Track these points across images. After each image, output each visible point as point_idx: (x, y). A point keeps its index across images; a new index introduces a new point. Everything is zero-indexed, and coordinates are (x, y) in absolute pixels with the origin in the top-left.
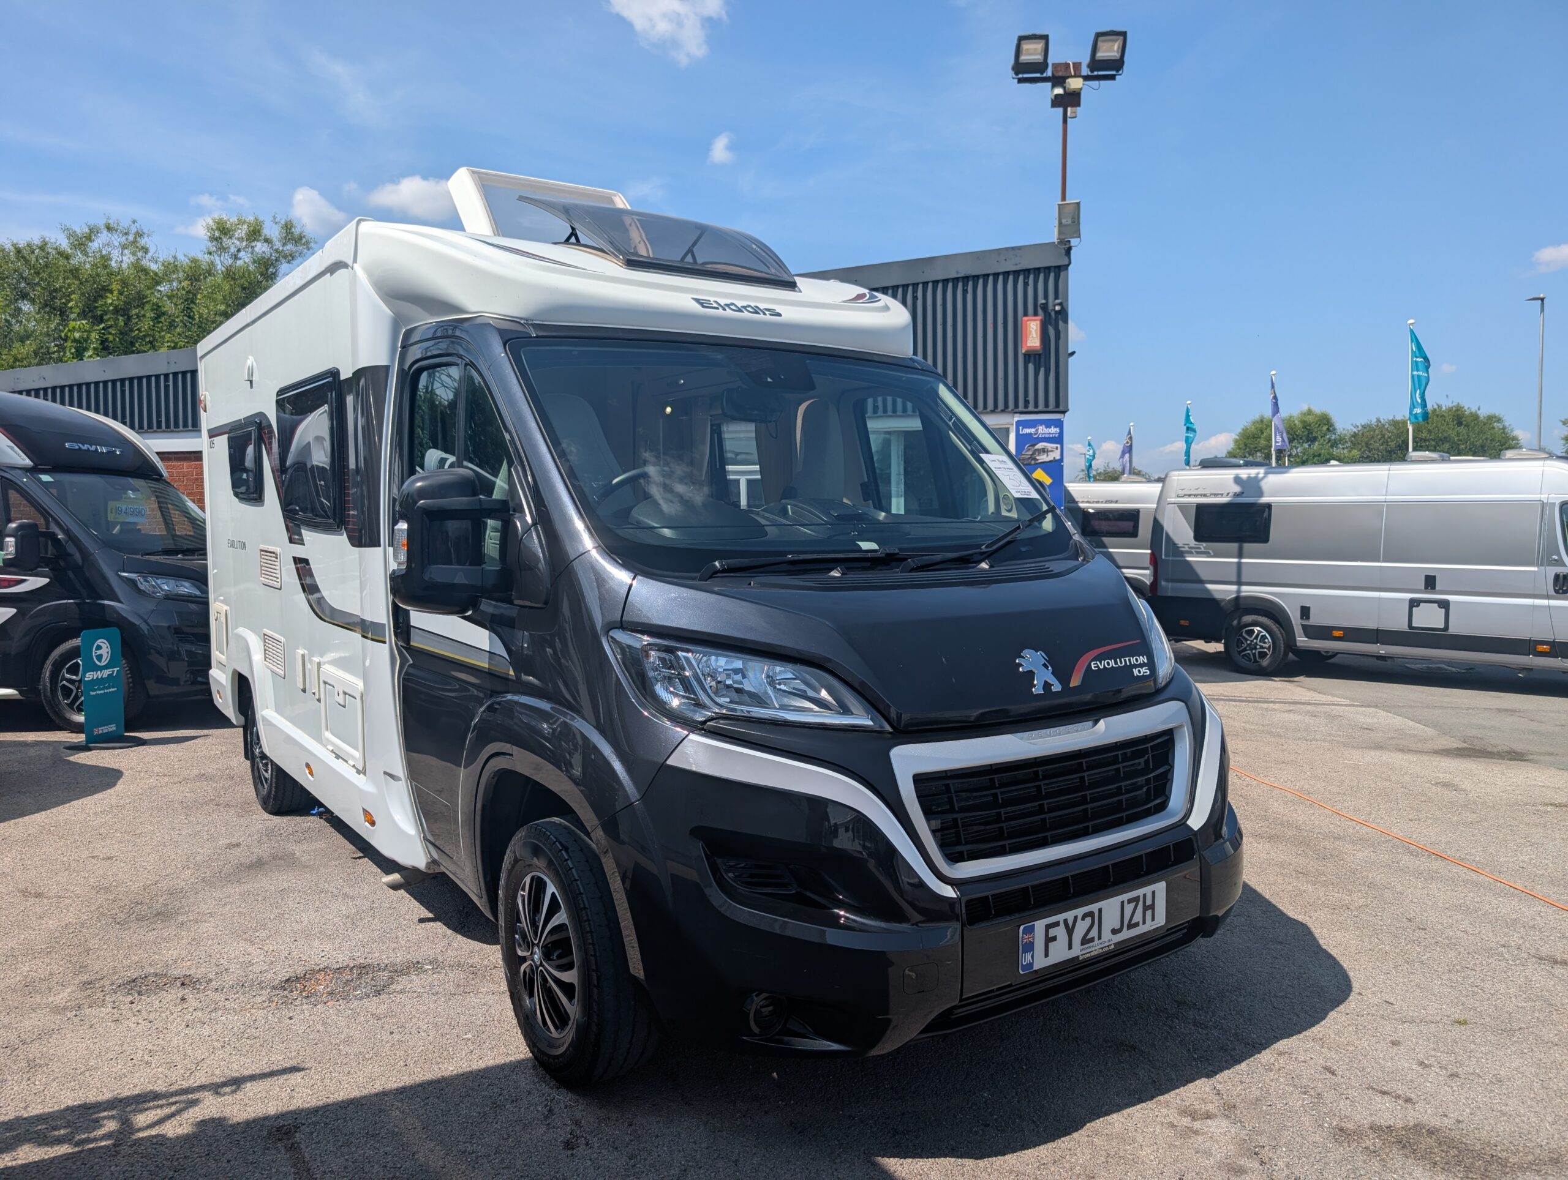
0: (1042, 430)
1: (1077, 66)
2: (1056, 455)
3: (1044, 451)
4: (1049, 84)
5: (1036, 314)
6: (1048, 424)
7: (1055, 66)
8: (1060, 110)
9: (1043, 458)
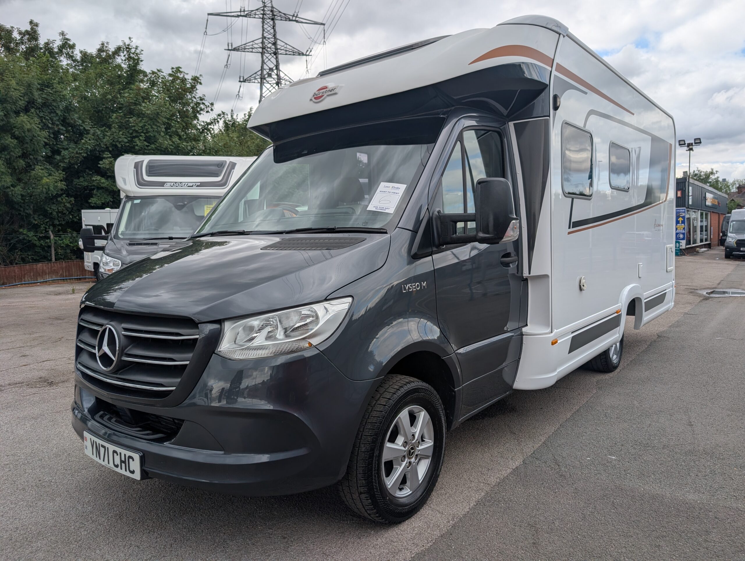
0: (681, 211)
1: (692, 144)
2: (684, 215)
3: (681, 214)
4: (686, 147)
5: (680, 190)
6: (682, 209)
7: (688, 144)
8: (689, 151)
9: (681, 215)
